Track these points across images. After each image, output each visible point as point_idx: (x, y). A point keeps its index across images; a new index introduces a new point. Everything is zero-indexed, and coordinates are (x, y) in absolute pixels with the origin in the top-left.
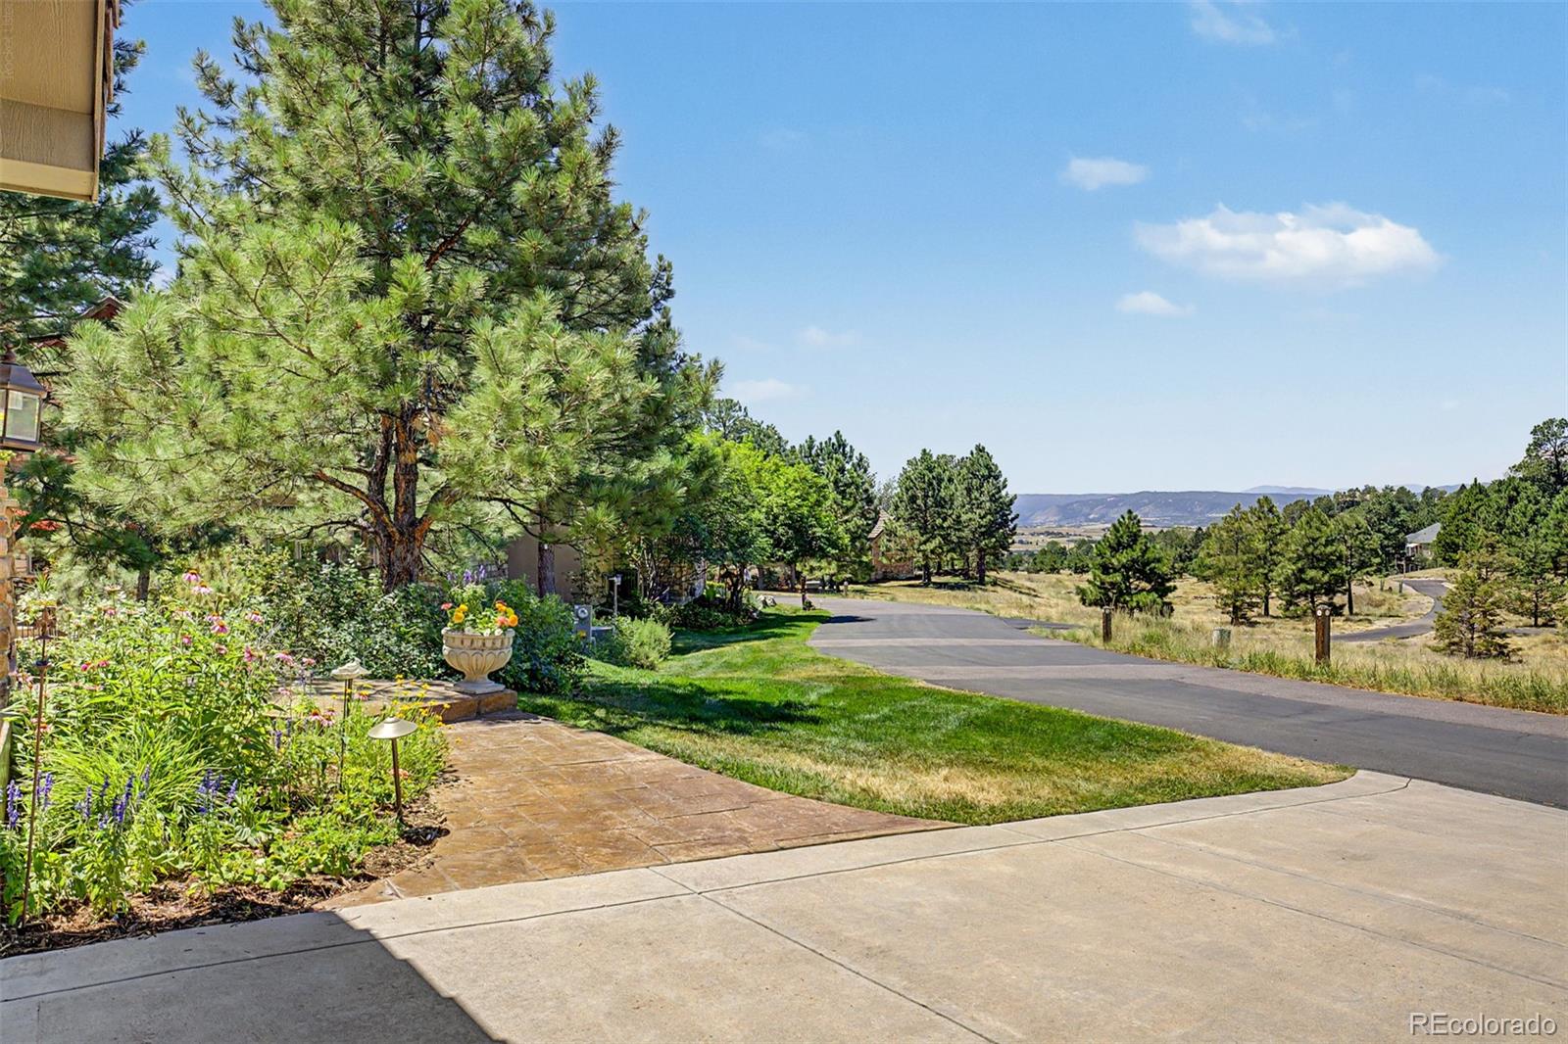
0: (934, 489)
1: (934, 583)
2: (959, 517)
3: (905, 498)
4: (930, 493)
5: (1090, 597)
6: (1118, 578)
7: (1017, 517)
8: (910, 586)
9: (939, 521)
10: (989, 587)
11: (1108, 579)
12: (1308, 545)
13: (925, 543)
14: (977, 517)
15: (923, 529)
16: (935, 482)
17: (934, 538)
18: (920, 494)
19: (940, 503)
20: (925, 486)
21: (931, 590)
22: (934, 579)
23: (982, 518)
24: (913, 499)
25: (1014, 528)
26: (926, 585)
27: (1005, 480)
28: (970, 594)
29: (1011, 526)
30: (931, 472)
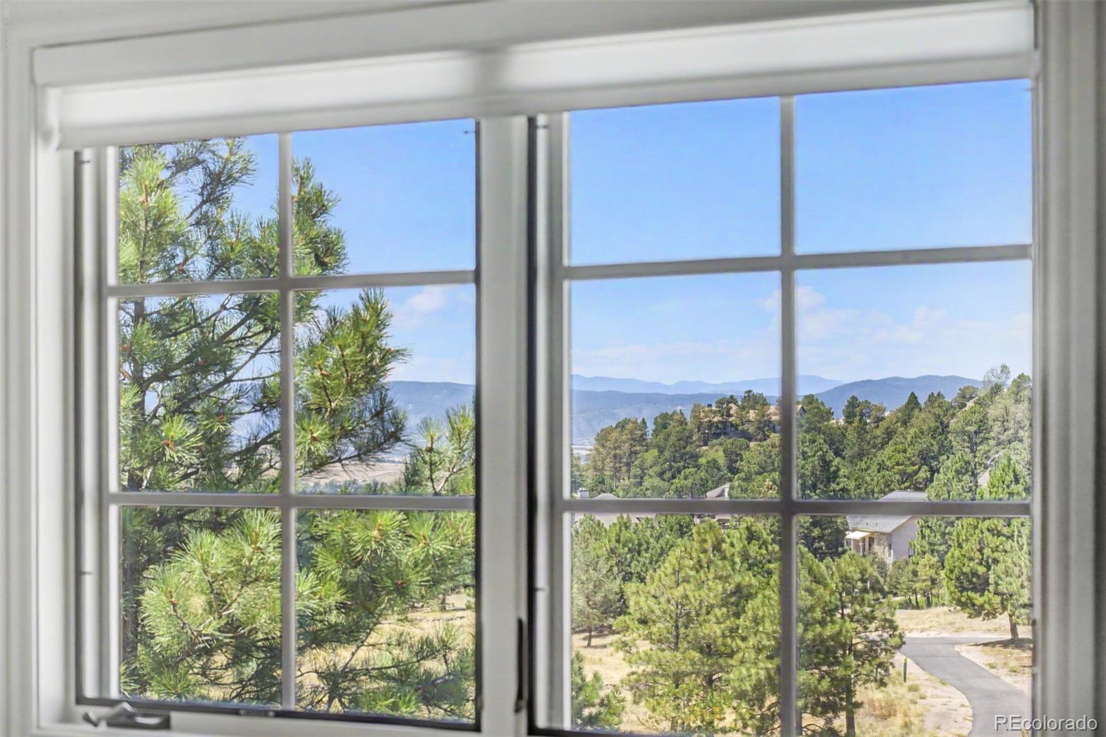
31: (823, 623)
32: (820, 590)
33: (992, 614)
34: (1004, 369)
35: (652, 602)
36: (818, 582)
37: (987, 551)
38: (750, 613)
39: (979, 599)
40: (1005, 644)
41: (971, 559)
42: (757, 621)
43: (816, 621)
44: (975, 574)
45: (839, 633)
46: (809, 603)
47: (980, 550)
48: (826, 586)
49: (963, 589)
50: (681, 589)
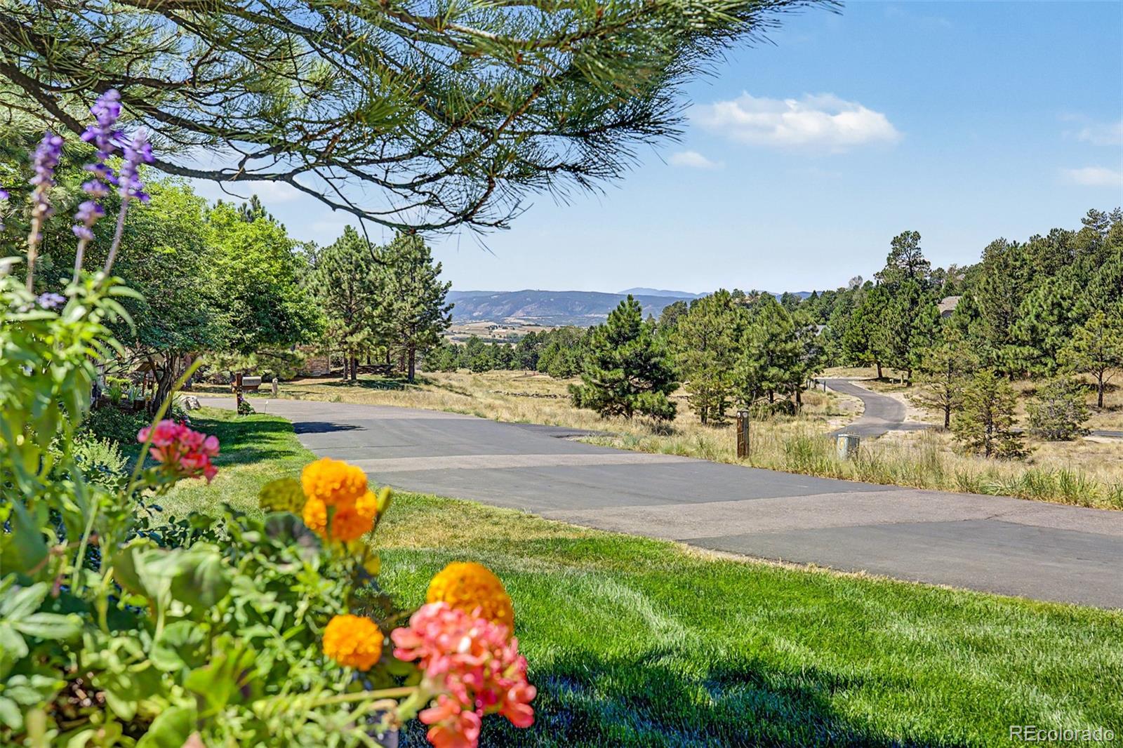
0: (362, 271)
1: (360, 381)
2: (390, 305)
3: (327, 281)
4: (358, 277)
5: (586, 398)
6: (620, 373)
7: (451, 306)
8: (330, 384)
9: (368, 309)
10: (422, 386)
11: (609, 375)
12: (769, 342)
13: (352, 334)
14: (408, 306)
15: (349, 319)
16: (363, 264)
17: (362, 329)
18: (345, 277)
19: (370, 288)
20: (352, 267)
21: (357, 389)
22: (359, 377)
23: (414, 307)
24: (337, 283)
25: (449, 319)
26: (350, 384)
27: (440, 265)
28: (401, 393)
29: (445, 316)
30: (359, 252)
31: (786, 342)
32: (784, 324)
33: (867, 365)
34: (860, 278)
35: (691, 325)
36: (783, 320)
37: (866, 331)
38: (745, 337)
39: (862, 356)
40: (876, 380)
41: (858, 335)
42: (748, 341)
43: (782, 341)
44: (859, 342)
45: (795, 348)
46: (778, 331)
47: (863, 331)
48: (788, 322)
49: (853, 352)
50: (707, 318)
